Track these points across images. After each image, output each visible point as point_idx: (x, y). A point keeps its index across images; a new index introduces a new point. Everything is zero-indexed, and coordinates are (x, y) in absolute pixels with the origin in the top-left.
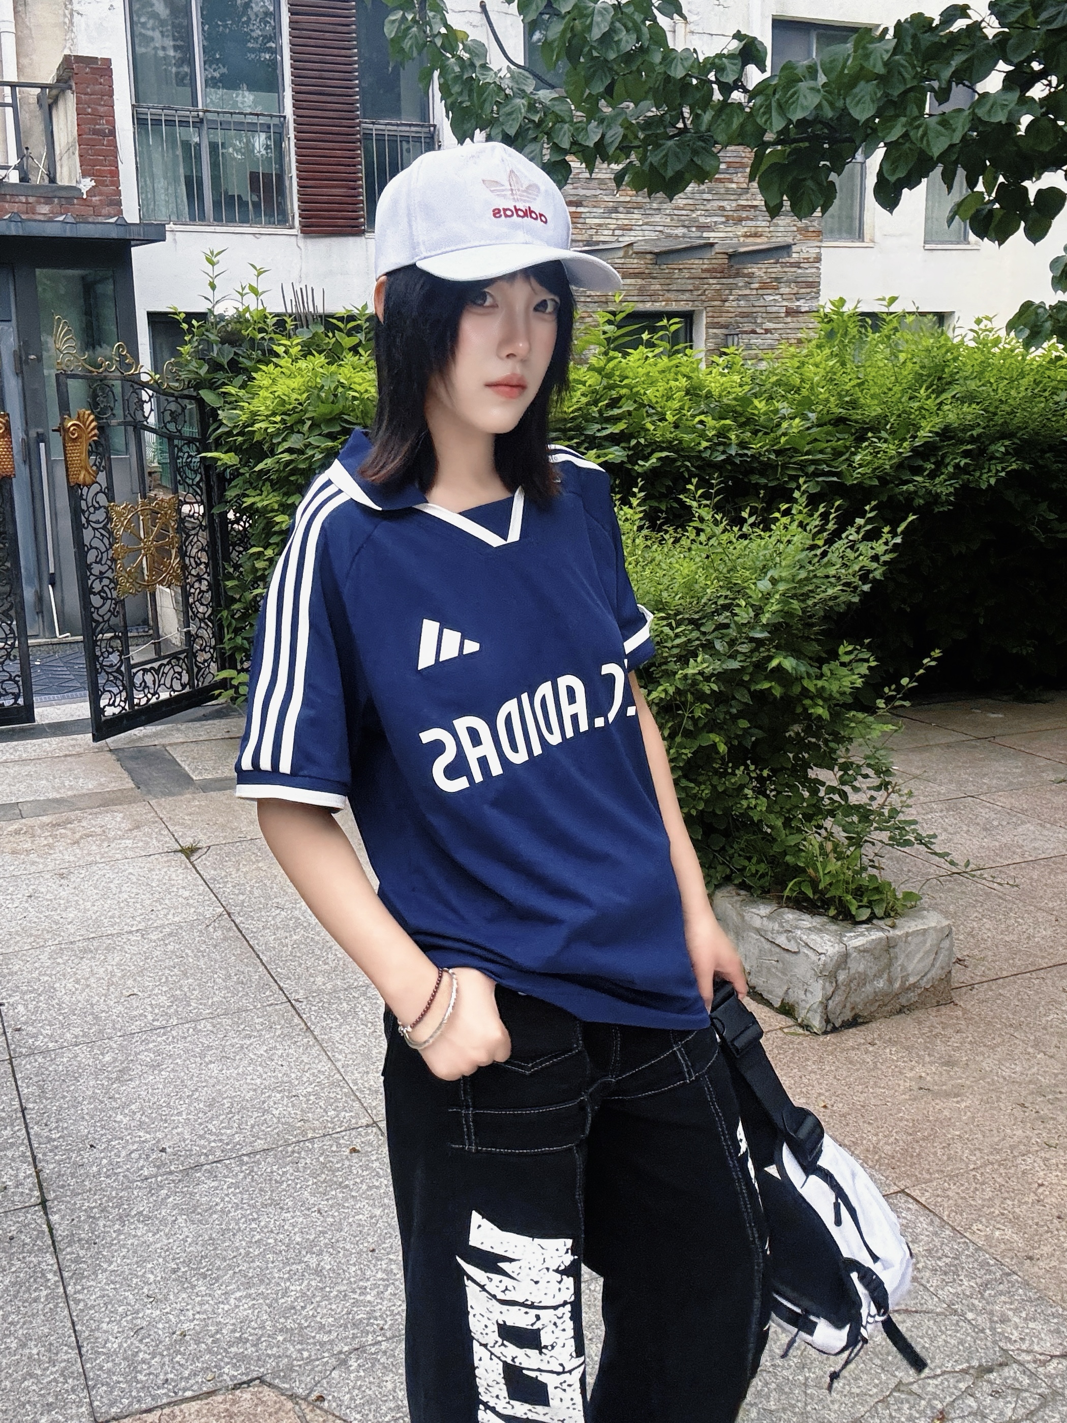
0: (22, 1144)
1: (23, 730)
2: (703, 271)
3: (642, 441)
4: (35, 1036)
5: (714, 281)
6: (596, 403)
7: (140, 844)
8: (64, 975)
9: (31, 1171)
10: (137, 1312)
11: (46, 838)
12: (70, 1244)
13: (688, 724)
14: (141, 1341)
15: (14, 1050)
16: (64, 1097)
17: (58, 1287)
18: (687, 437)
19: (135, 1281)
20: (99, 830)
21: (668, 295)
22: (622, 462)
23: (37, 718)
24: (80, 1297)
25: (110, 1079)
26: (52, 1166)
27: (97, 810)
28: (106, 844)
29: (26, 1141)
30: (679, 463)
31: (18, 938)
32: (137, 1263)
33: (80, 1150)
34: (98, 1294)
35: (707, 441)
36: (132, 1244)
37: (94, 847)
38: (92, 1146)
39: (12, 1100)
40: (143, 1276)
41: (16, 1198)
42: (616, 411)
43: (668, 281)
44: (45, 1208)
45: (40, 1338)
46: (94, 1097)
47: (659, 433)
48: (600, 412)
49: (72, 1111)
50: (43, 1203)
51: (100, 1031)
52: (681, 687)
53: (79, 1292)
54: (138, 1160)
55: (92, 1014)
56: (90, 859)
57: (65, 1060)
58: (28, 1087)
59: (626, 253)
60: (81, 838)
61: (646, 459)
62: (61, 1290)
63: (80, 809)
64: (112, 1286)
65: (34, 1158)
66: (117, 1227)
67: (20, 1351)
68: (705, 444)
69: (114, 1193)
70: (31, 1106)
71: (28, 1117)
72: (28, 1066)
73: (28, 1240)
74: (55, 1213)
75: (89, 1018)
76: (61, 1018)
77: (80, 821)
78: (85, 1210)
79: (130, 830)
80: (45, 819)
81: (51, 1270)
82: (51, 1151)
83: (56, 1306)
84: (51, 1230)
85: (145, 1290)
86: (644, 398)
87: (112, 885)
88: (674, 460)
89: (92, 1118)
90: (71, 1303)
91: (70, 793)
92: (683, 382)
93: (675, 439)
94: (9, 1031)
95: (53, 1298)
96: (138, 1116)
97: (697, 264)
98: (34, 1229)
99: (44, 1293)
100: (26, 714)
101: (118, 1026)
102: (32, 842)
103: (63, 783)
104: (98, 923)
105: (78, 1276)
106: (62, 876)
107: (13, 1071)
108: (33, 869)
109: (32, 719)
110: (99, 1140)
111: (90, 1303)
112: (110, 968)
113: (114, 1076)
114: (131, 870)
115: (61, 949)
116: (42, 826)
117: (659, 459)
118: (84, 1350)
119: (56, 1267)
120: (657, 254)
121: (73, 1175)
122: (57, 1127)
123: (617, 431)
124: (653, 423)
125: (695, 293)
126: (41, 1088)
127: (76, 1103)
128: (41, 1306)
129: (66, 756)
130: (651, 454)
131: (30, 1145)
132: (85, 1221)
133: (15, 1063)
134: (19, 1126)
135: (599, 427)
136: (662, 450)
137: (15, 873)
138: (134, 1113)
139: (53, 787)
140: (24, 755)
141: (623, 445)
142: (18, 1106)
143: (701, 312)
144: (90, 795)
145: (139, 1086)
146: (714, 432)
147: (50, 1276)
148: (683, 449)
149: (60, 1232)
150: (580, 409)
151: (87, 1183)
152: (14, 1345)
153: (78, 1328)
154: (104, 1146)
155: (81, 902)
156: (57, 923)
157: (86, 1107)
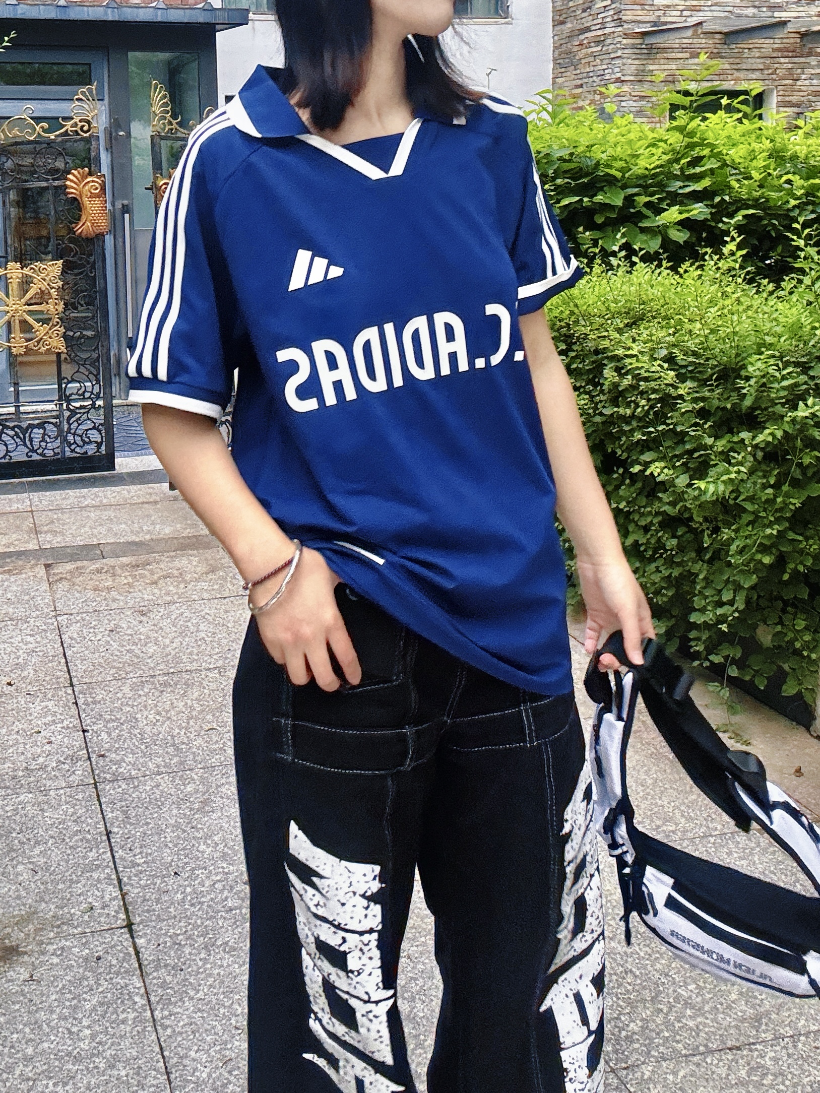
0: (107, 866)
1: (103, 478)
2: (774, 50)
3: (727, 198)
4: (118, 763)
5: (787, 60)
6: (677, 161)
7: (216, 587)
8: (145, 707)
9: (116, 893)
10: (225, 1043)
11: (126, 577)
12: (157, 969)
13: (796, 473)
14: (230, 1072)
15: (98, 775)
16: (148, 824)
17: (145, 1010)
18: (774, 195)
19: (222, 1011)
20: (176, 573)
21: (737, 74)
22: (706, 220)
23: (117, 467)
24: (168, 1022)
25: (191, 809)
26: (136, 891)
27: (174, 553)
28: (182, 586)
29: (111, 864)
30: (766, 222)
31: (102, 670)
32: (224, 993)
33: (164, 876)
34: (186, 1021)
35: (795, 199)
36: (219, 974)
37: (171, 588)
38: (176, 873)
39: (98, 823)
40: (230, 1007)
41: (102, 919)
42: (698, 170)
43: (737, 61)
44: (131, 931)
45: (128, 1060)
46: (177, 826)
47: (744, 190)
48: (682, 169)
49: (156, 838)
50: (129, 926)
51: (182, 763)
52: (790, 431)
53: (166, 1017)
54: (221, 891)
55: (174, 745)
56: (168, 598)
57: (148, 788)
58: (112, 812)
59: (696, 31)
60: (159, 578)
61: (731, 216)
62: (149, 1013)
63: (158, 552)
64: (199, 1014)
65: (120, 881)
66: (202, 956)
67: (109, 1072)
68: (793, 202)
69: (199, 922)
70: (115, 830)
71: (113, 840)
72: (112, 792)
73: (114, 962)
74: (141, 937)
75: (171, 750)
76: (143, 747)
77: (158, 563)
78: (170, 937)
79: (207, 573)
80: (125, 560)
81: (137, 994)
82: (136, 875)
83: (144, 1030)
84: (137, 953)
85: (233, 1021)
86: (727, 158)
87: (189, 624)
88: (760, 219)
89: (175, 846)
90: (159, 1028)
91: (148, 537)
92: (767, 144)
93: (760, 197)
94: (94, 757)
95: (140, 1021)
96: (221, 847)
97: (767, 44)
98: (121, 951)
99: (132, 1016)
100: (108, 462)
101: (199, 758)
102: (113, 580)
103: (141, 528)
104: (177, 660)
105: (166, 1003)
106: (142, 614)
107: (98, 795)
108: (114, 605)
109: (113, 468)
110: (183, 868)
111: (177, 1030)
112: (189, 702)
113: (196, 806)
114: (207, 611)
115: (142, 682)
116: (123, 566)
117: (745, 217)
118: (172, 1076)
119: (143, 990)
120: (726, 34)
121: (158, 901)
122: (141, 853)
123: (699, 189)
124: (738, 181)
125: (766, 72)
126: (125, 813)
127: (160, 832)
128: (128, 1029)
129: (143, 503)
130: (736, 211)
131: (115, 867)
132: (170, 947)
133: (100, 787)
134: (104, 847)
135: (681, 184)
136: (748, 207)
137: (98, 609)
138: (217, 845)
139: (132, 532)
140: (105, 501)
141: (705, 203)
142: (103, 829)
143: (772, 90)
144: (166, 540)
145: (220, 818)
146: (802, 191)
147: (137, 999)
148: (769, 208)
149: (146, 956)
150: (661, 166)
151: (172, 910)
152: (102, 1065)
153: (166, 1053)
154: (187, 875)
155: (160, 639)
156: (138, 657)
157: (170, 835)
